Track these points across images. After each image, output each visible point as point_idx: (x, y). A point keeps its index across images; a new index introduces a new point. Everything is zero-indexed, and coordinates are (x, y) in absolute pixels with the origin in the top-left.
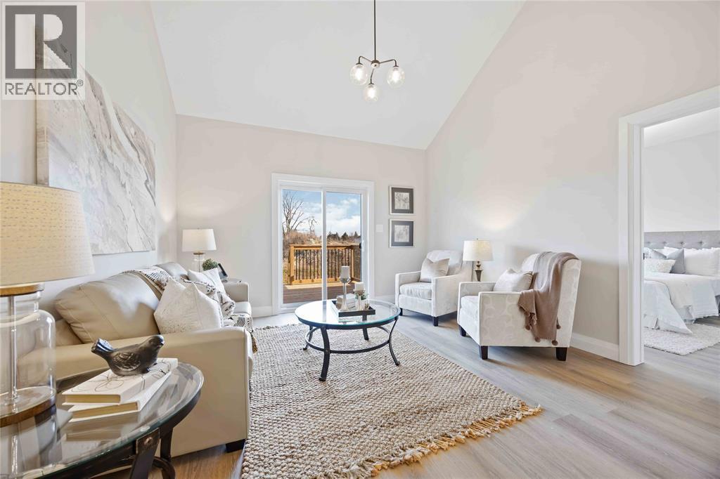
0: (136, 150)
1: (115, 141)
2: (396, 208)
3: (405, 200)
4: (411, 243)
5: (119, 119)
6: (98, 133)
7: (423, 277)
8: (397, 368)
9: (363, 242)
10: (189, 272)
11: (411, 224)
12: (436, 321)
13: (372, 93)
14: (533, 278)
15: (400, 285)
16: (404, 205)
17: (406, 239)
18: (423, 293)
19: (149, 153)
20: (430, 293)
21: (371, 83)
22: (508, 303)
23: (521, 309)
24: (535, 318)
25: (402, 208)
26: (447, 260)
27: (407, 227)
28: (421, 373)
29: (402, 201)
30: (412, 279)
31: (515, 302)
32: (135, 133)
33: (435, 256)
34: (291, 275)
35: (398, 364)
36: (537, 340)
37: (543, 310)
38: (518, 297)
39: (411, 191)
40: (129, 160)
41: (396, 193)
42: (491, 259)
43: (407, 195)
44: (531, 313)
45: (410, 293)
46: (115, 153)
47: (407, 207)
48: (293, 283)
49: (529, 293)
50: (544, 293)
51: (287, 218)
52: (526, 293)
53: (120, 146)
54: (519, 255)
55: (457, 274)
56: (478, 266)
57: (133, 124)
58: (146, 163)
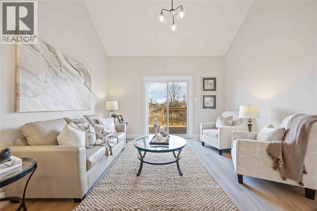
0: (78, 71)
1: (64, 68)
2: (205, 89)
3: (211, 84)
4: (214, 107)
5: (66, 60)
6: (52, 65)
7: (217, 126)
8: (179, 177)
9: (187, 106)
10: (98, 119)
11: (214, 97)
12: (221, 152)
13: (174, 28)
14: (286, 133)
15: (203, 129)
16: (210, 87)
17: (212, 105)
18: (213, 135)
19: (87, 71)
20: (217, 136)
21: (173, 23)
22: (258, 149)
23: (269, 154)
24: (281, 163)
25: (209, 88)
26: (232, 117)
27: (212, 98)
28: (190, 183)
29: (209, 84)
30: (210, 126)
31: (264, 149)
32: (77, 64)
33: (225, 115)
34: (163, 121)
35: (181, 175)
36: (284, 178)
37: (289, 157)
38: (267, 146)
39: (214, 79)
40: (72, 74)
41: (205, 81)
42: (259, 118)
43: (212, 81)
44: (277, 159)
45: (207, 134)
46: (64, 73)
47: (212, 87)
48: (164, 124)
49: (277, 144)
50: (290, 145)
51: (173, 96)
52: (274, 143)
53: (67, 70)
54: (281, 115)
55: (238, 125)
56: (250, 122)
57: (76, 61)
58: (84, 76)
